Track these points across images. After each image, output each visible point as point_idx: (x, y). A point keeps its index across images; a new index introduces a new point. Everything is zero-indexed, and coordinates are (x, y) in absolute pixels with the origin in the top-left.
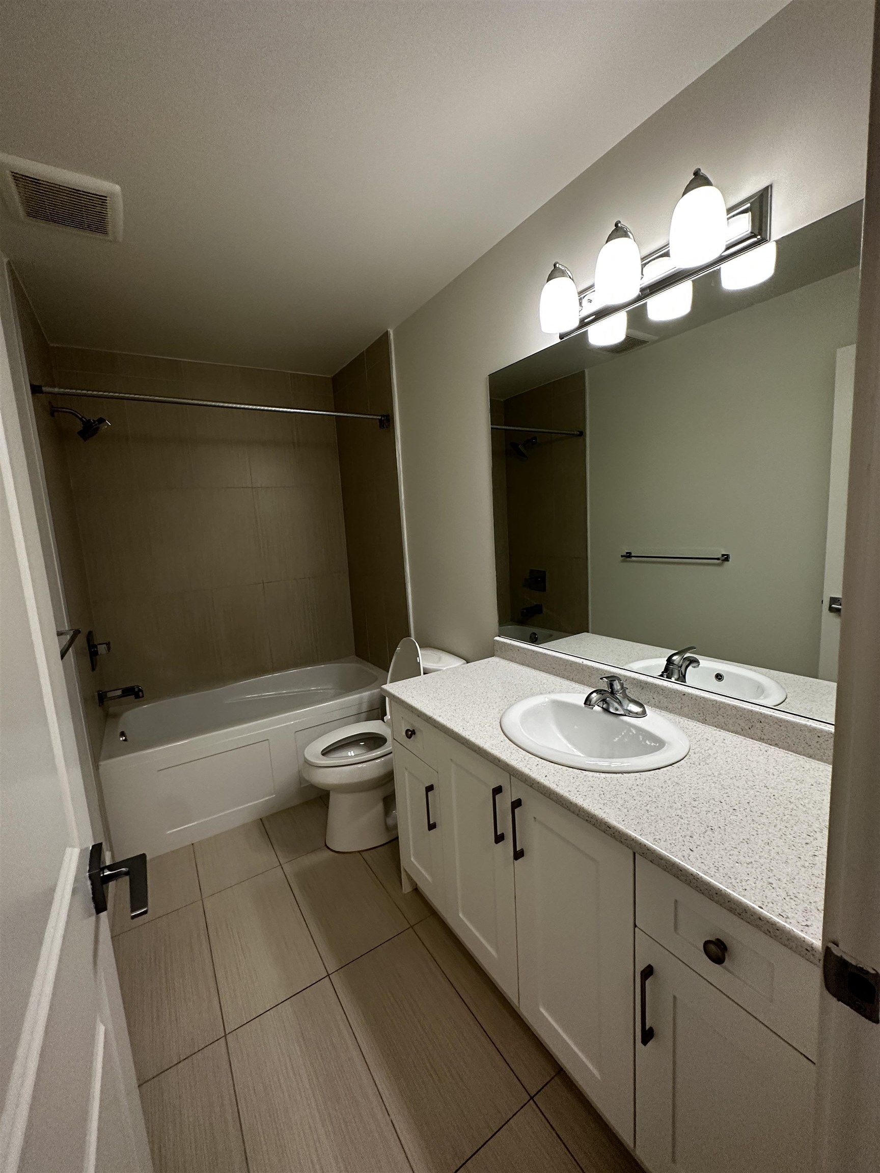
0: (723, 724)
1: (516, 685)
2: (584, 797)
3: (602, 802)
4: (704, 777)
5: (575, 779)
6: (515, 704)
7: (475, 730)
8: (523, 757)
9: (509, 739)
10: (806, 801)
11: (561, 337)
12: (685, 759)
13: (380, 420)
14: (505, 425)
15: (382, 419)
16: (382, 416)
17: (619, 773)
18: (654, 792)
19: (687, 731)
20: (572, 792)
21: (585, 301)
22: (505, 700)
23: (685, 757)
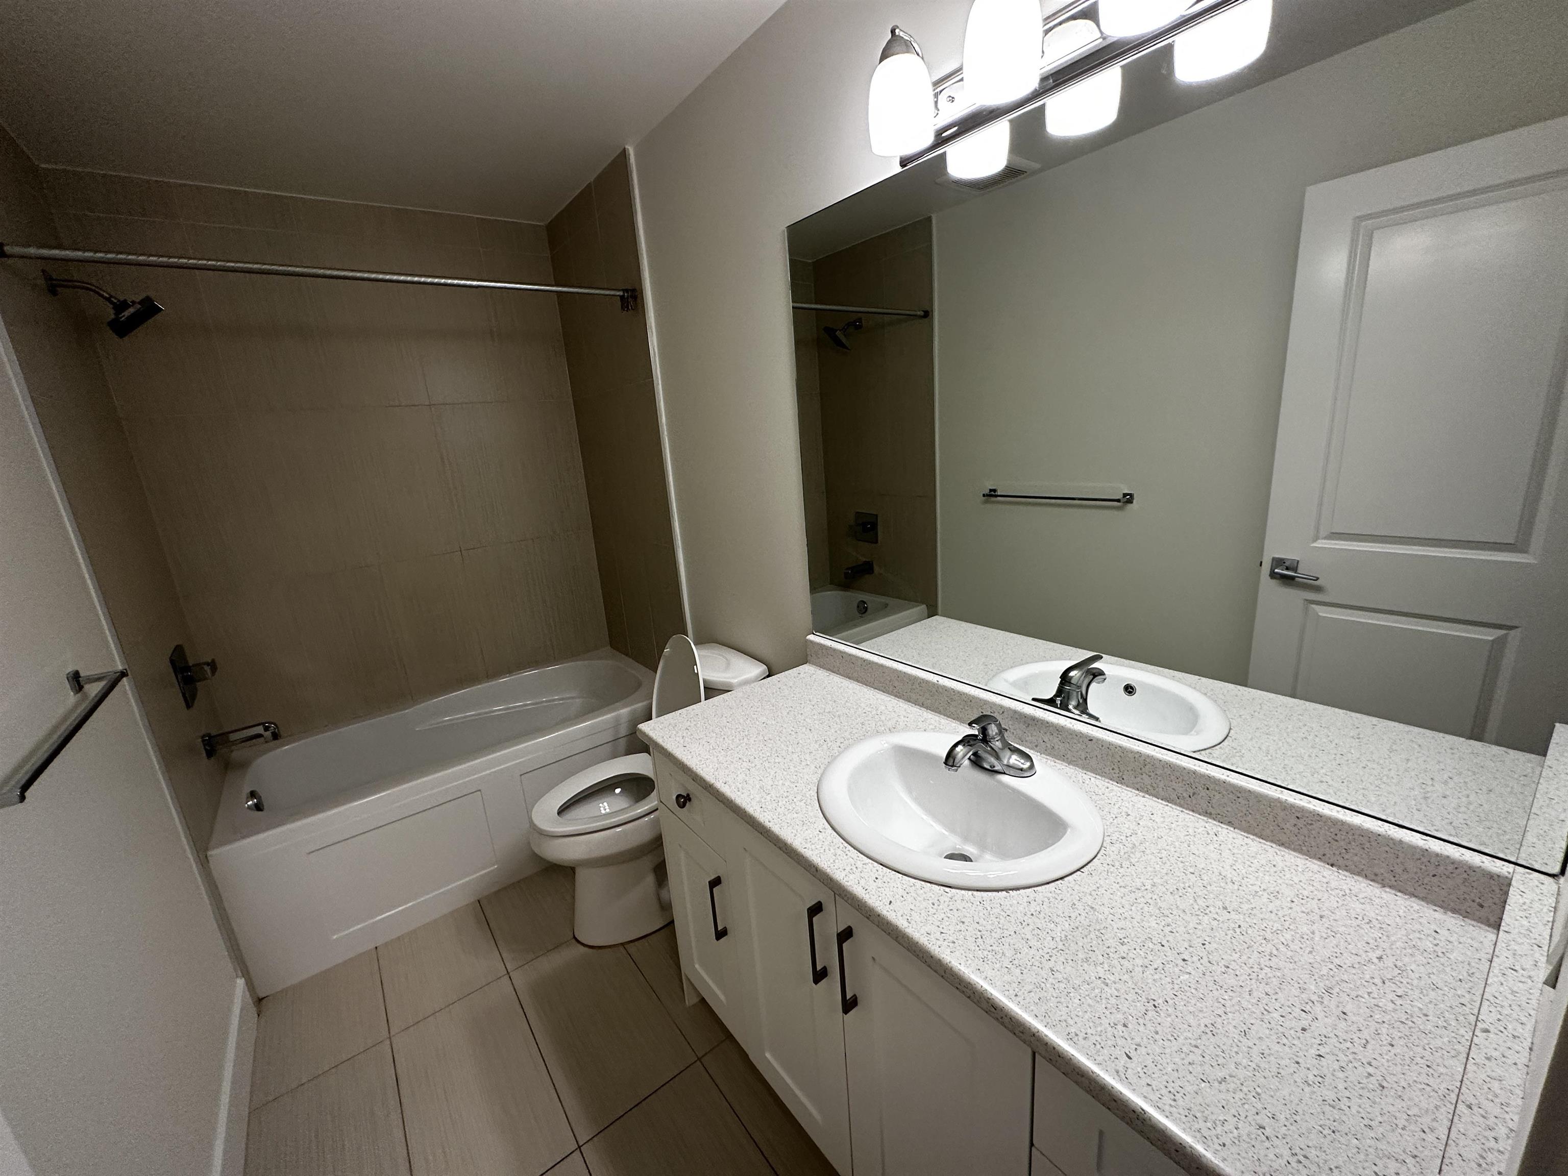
0: (1149, 787)
1: (839, 716)
2: (951, 945)
3: (980, 954)
4: (1131, 892)
5: (935, 907)
6: (840, 753)
7: (779, 810)
8: (853, 862)
9: (831, 827)
10: (1288, 936)
11: (904, 162)
12: (1099, 856)
13: (622, 297)
14: (816, 303)
15: (624, 295)
16: (624, 291)
17: (1002, 890)
18: (1059, 929)
19: (1097, 798)
20: (932, 936)
21: (943, 98)
22: (825, 746)
23: (1098, 853)
